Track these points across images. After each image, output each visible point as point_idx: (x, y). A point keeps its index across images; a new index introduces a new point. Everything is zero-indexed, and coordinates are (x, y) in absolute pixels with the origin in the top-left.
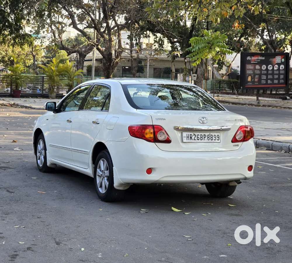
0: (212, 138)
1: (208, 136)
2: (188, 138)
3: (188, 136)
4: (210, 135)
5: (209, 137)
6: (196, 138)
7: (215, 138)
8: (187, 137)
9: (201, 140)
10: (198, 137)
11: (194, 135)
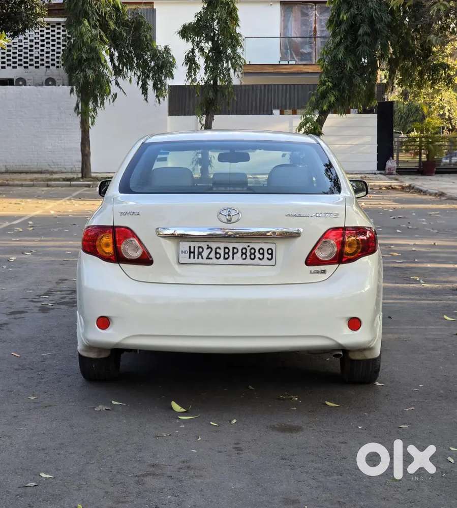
0: (254, 254)
1: (244, 251)
2: (192, 255)
3: (192, 250)
4: (248, 249)
5: (245, 254)
6: (212, 255)
7: (263, 254)
8: (190, 252)
9: (225, 258)
10: (216, 253)
11: (208, 248)
